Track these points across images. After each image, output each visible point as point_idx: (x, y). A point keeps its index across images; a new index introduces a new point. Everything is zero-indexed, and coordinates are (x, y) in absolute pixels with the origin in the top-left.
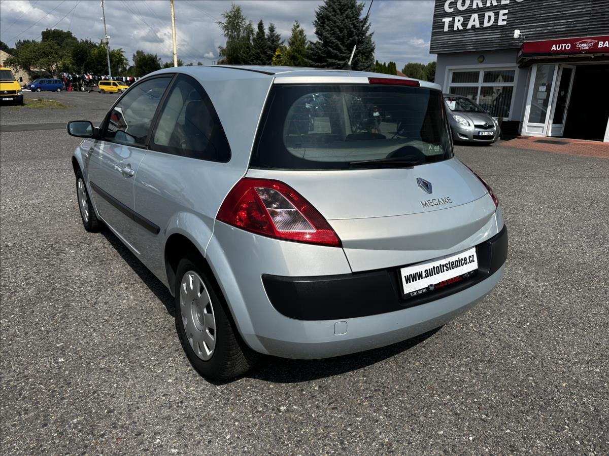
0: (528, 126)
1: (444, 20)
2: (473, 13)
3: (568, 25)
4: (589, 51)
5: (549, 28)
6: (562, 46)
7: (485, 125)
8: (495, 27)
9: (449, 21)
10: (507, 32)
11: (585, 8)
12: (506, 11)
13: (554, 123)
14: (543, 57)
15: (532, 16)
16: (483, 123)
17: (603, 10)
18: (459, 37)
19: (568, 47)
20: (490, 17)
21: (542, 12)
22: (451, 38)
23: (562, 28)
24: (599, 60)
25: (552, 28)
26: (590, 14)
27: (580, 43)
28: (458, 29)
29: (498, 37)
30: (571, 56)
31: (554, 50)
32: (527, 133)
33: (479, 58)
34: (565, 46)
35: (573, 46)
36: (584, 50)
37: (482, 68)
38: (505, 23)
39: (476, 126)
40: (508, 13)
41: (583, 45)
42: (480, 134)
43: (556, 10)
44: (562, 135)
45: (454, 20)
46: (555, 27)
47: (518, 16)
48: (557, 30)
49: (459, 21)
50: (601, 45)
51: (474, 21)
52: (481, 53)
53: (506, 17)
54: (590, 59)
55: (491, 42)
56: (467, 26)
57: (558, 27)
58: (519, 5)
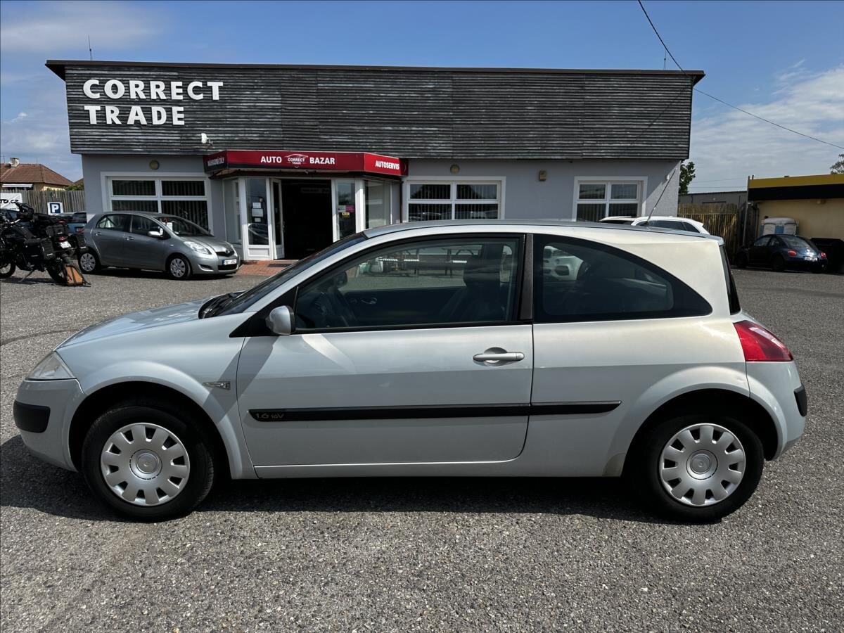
0: (250, 249)
1: (86, 108)
2: (133, 104)
3: (261, 134)
4: (301, 167)
5: (240, 135)
6: (272, 159)
7: (227, 251)
8: (169, 126)
9: (97, 111)
10: (189, 135)
11: (275, 118)
12: (181, 109)
13: (277, 244)
14: (250, 169)
15: (216, 119)
16: (224, 250)
17: (294, 123)
18: (117, 134)
19: (279, 160)
20: (159, 113)
21: (228, 116)
22: (104, 134)
23: (255, 137)
24: (313, 177)
25: (243, 135)
26: (281, 125)
27: (291, 157)
28: (114, 123)
29: (177, 140)
30: (283, 170)
31: (263, 162)
32: (250, 257)
33: (150, 164)
34: (276, 159)
35: (285, 160)
36: (297, 165)
37: (158, 177)
38: (182, 123)
39: (219, 254)
40: (184, 111)
41: (294, 159)
42: (225, 264)
43: (243, 116)
44: (284, 257)
45: (104, 110)
46: (247, 135)
47: (198, 116)
48: (249, 138)
49: (112, 112)
50: (312, 160)
51: (137, 115)
52: (154, 158)
53: (182, 116)
54: (304, 174)
55: (168, 145)
56: (127, 120)
57: (250, 135)
58: (196, 104)
